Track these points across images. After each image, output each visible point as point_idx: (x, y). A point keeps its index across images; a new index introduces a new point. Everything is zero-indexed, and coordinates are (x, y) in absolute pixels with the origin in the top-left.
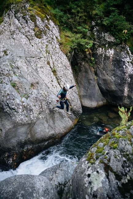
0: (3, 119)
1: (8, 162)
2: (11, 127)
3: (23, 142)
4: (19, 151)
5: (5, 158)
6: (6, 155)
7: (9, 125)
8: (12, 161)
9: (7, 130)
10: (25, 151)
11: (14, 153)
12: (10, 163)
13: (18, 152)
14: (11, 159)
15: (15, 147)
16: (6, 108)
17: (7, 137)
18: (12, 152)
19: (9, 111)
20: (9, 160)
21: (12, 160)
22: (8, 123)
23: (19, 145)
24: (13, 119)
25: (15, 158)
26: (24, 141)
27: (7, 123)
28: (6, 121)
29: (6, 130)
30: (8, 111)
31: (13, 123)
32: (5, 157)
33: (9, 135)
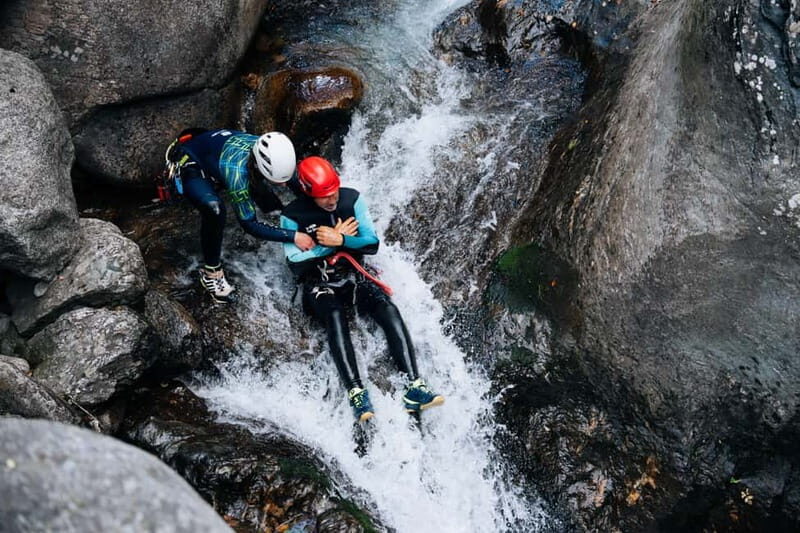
0: (696, 135)
1: (570, 481)
2: (718, 228)
3: (776, 417)
4: (694, 465)
5: (563, 441)
6: (587, 429)
7: (714, 200)
8: (600, 498)
9: (680, 238)
10: (748, 499)
11: (647, 451)
12: (581, 497)
13: (682, 463)
14: (605, 484)
15: (678, 415)
16: (759, 50)
17: (660, 293)
18: (639, 436)
19: (767, 83)
20: (586, 477)
21: (609, 495)
22: (715, 183)
23: (733, 421)
24: (765, 166)
25: (634, 497)
26: (781, 412)
27: (707, 180)
28: (711, 159)
29: (675, 233)
30: (757, 84)
31: (751, 206)
32: (574, 437)
33: (676, 287)
